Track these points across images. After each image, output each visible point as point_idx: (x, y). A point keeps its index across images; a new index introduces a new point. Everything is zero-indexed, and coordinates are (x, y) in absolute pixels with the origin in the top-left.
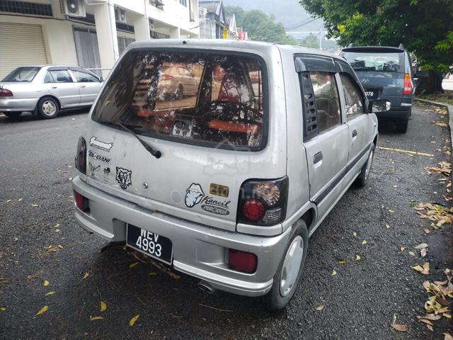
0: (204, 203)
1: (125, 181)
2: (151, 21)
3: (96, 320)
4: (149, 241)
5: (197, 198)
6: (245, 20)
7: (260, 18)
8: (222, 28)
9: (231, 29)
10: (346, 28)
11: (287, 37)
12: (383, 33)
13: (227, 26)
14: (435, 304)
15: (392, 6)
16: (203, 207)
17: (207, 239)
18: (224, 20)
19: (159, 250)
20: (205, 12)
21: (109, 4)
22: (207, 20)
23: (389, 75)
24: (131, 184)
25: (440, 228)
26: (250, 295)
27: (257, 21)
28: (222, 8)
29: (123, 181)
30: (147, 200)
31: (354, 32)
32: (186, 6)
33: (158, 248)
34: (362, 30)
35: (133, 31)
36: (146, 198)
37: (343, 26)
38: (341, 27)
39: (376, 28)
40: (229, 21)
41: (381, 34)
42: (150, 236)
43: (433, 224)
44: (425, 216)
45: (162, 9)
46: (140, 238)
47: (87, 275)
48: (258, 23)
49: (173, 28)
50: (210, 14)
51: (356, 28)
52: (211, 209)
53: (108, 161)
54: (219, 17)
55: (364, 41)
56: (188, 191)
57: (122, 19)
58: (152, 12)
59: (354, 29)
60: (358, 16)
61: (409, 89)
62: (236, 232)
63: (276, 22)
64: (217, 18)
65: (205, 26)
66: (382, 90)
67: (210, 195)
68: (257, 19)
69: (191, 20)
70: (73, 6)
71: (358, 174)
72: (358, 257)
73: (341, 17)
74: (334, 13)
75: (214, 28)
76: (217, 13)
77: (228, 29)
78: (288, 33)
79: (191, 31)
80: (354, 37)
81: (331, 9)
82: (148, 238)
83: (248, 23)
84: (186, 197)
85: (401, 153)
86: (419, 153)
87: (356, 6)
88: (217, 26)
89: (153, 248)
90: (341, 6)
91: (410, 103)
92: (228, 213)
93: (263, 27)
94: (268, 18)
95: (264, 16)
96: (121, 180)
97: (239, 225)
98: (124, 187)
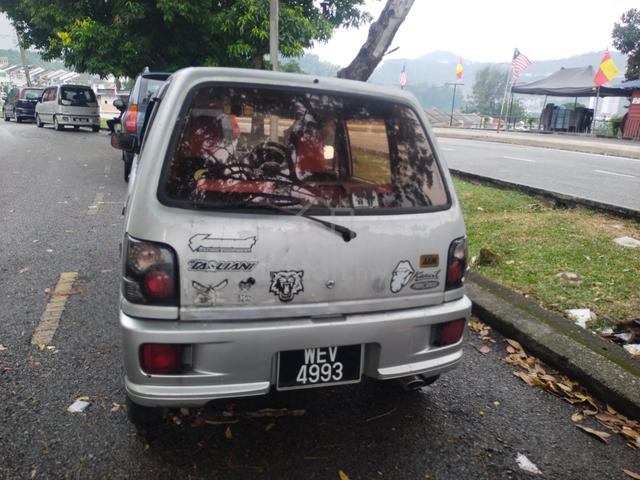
0: (414, 282)
1: (291, 288)
4: (320, 365)
5: (405, 278)
10: (72, 38)
12: (129, 52)
15: (140, 17)
16: (412, 287)
19: (339, 371)
24: (302, 290)
29: (286, 290)
30: (331, 304)
31: (87, 45)
33: (338, 367)
34: (99, 43)
36: (329, 301)
38: (63, 35)
39: (118, 43)
41: (126, 53)
42: (322, 357)
46: (304, 368)
51: (88, 40)
52: (421, 285)
53: (247, 267)
56: (394, 273)
62: (443, 302)
67: (420, 270)
80: (87, 53)
82: (319, 361)
84: (392, 280)
89: (329, 372)
92: (437, 284)
96: (282, 290)
97: (447, 293)
98: (286, 300)
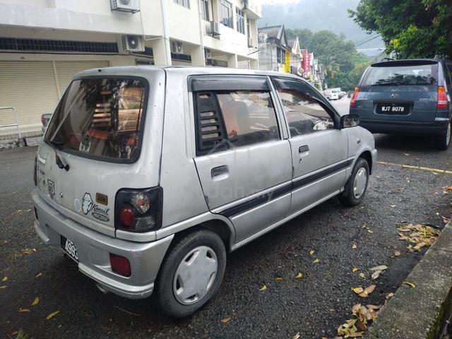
0: (93, 211)
1: (52, 191)
2: (207, 50)
3: (24, 312)
4: (72, 245)
5: (89, 206)
6: (313, 41)
7: (329, 38)
8: (284, 51)
9: (294, 51)
10: (400, 42)
11: (359, 55)
12: (442, 44)
13: (290, 49)
14: (351, 327)
15: (447, 16)
16: (93, 214)
17: (93, 243)
18: (286, 43)
20: (266, 37)
21: (165, 38)
22: (267, 45)
23: (426, 89)
24: (55, 194)
25: (417, 251)
26: (130, 297)
27: (325, 41)
28: (284, 31)
31: (408, 45)
32: (244, 33)
34: (418, 42)
35: (190, 60)
36: (62, 206)
37: (396, 40)
38: (395, 41)
39: (434, 39)
40: (292, 44)
41: (439, 45)
43: (410, 246)
44: (406, 238)
45: (219, 38)
46: (67, 242)
47: (40, 274)
48: (326, 43)
49: (230, 55)
50: (270, 39)
52: (98, 216)
53: (44, 174)
54: (280, 40)
55: (420, 54)
56: (84, 200)
57: (179, 50)
58: (209, 42)
59: (409, 42)
60: (412, 29)
61: (445, 102)
62: (115, 238)
63: (346, 41)
64: (278, 42)
65: (265, 51)
66: (413, 105)
67: (97, 204)
68: (326, 38)
69: (249, 47)
70: (133, 43)
71: (338, 192)
72: (300, 275)
73: (394, 31)
74: (387, 28)
75: (275, 52)
76: (278, 37)
77: (291, 51)
78: (359, 50)
79: (249, 56)
80: (409, 51)
81: (384, 25)
82: (71, 242)
83: (316, 44)
84: (83, 205)
85: (425, 171)
86: (447, 172)
87: (411, 18)
88: (279, 49)
89: (74, 252)
90: (395, 19)
91: (447, 117)
92: (108, 220)
93: (331, 47)
94: (336, 38)
95: (333, 36)
96: (50, 190)
97: (117, 231)
98: (52, 198)
